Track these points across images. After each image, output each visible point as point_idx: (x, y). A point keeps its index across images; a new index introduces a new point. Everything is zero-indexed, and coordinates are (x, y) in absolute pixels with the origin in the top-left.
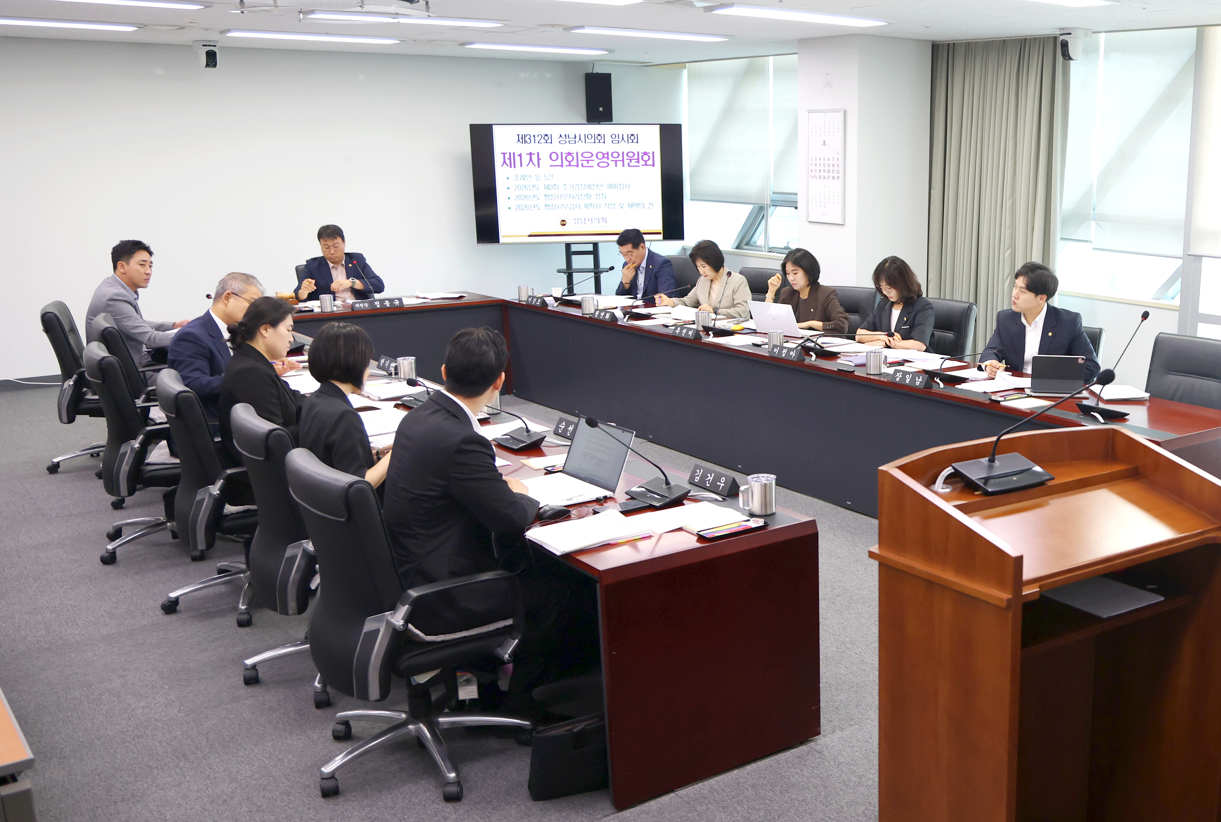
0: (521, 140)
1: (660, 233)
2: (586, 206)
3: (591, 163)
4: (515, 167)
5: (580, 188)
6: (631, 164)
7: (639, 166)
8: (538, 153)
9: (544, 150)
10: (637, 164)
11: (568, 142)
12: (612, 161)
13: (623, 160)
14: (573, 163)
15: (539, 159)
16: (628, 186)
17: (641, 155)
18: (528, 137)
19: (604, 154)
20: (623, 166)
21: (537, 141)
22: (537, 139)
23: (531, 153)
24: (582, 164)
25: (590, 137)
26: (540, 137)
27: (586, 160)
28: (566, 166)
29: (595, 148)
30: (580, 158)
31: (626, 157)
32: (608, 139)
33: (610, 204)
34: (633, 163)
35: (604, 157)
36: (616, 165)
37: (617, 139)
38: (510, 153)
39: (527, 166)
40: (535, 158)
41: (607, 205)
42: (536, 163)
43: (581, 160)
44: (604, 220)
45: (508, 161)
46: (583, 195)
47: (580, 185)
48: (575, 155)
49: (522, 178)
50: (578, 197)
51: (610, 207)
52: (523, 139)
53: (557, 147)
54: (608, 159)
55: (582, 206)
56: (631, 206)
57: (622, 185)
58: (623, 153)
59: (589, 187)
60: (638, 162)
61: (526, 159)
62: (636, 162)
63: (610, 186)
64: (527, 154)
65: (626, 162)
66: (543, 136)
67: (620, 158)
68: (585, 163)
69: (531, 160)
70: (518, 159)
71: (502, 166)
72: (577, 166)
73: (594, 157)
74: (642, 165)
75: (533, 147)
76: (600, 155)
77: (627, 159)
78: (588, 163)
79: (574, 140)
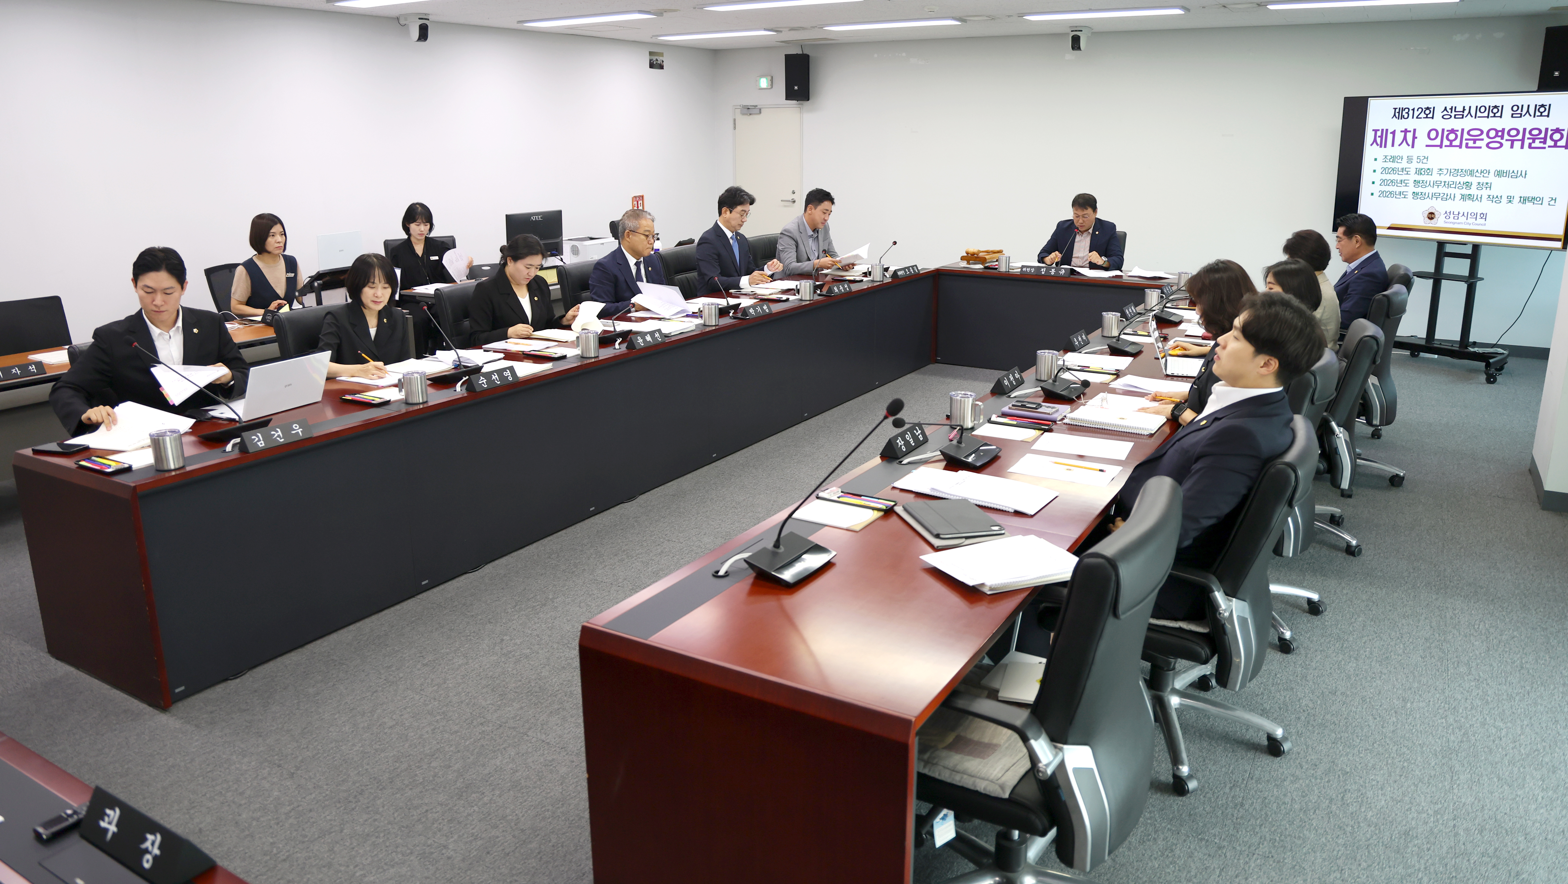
0: (1397, 115)
1: (1559, 240)
2: (1463, 197)
3: (1478, 144)
4: (1385, 147)
5: (1459, 174)
6: (1533, 145)
7: (1544, 148)
8: (1415, 130)
9: (1422, 126)
10: (1542, 145)
11: (1453, 116)
12: (1507, 140)
13: (1523, 140)
14: (1457, 142)
15: (1414, 138)
16: (1523, 174)
17: (1550, 133)
18: (1407, 110)
19: (1497, 131)
20: (1522, 147)
21: (1415, 116)
22: (1416, 113)
23: (1406, 129)
24: (1467, 144)
25: (1483, 109)
26: (1420, 110)
27: (1472, 139)
28: (1446, 146)
29: (1486, 124)
30: (1466, 136)
31: (1527, 135)
32: (1507, 112)
33: (1495, 196)
34: (1537, 144)
35: (1497, 136)
36: (1512, 147)
37: (1519, 111)
38: (1383, 130)
39: (1399, 145)
40: (1410, 136)
41: (1491, 197)
42: (1410, 142)
43: (1466, 140)
44: (1484, 216)
45: (1378, 140)
46: (1462, 183)
47: (1460, 171)
48: (1459, 134)
49: (1391, 160)
50: (1454, 186)
51: (1494, 200)
52: (1400, 114)
53: (1439, 123)
54: (1502, 138)
55: (1458, 197)
56: (1524, 200)
57: (1516, 172)
58: (1525, 130)
59: (1471, 173)
60: (1545, 143)
61: (1399, 137)
62: (1540, 142)
63: (1500, 174)
64: (1402, 131)
65: (1527, 142)
66: (1424, 110)
67: (1520, 137)
68: (1471, 144)
69: (1405, 138)
70: (1390, 136)
71: (1371, 145)
72: (1460, 146)
73: (1484, 136)
74: (1549, 147)
75: (1409, 123)
76: (1492, 134)
77: (1528, 138)
78: (1475, 143)
79: (1461, 114)
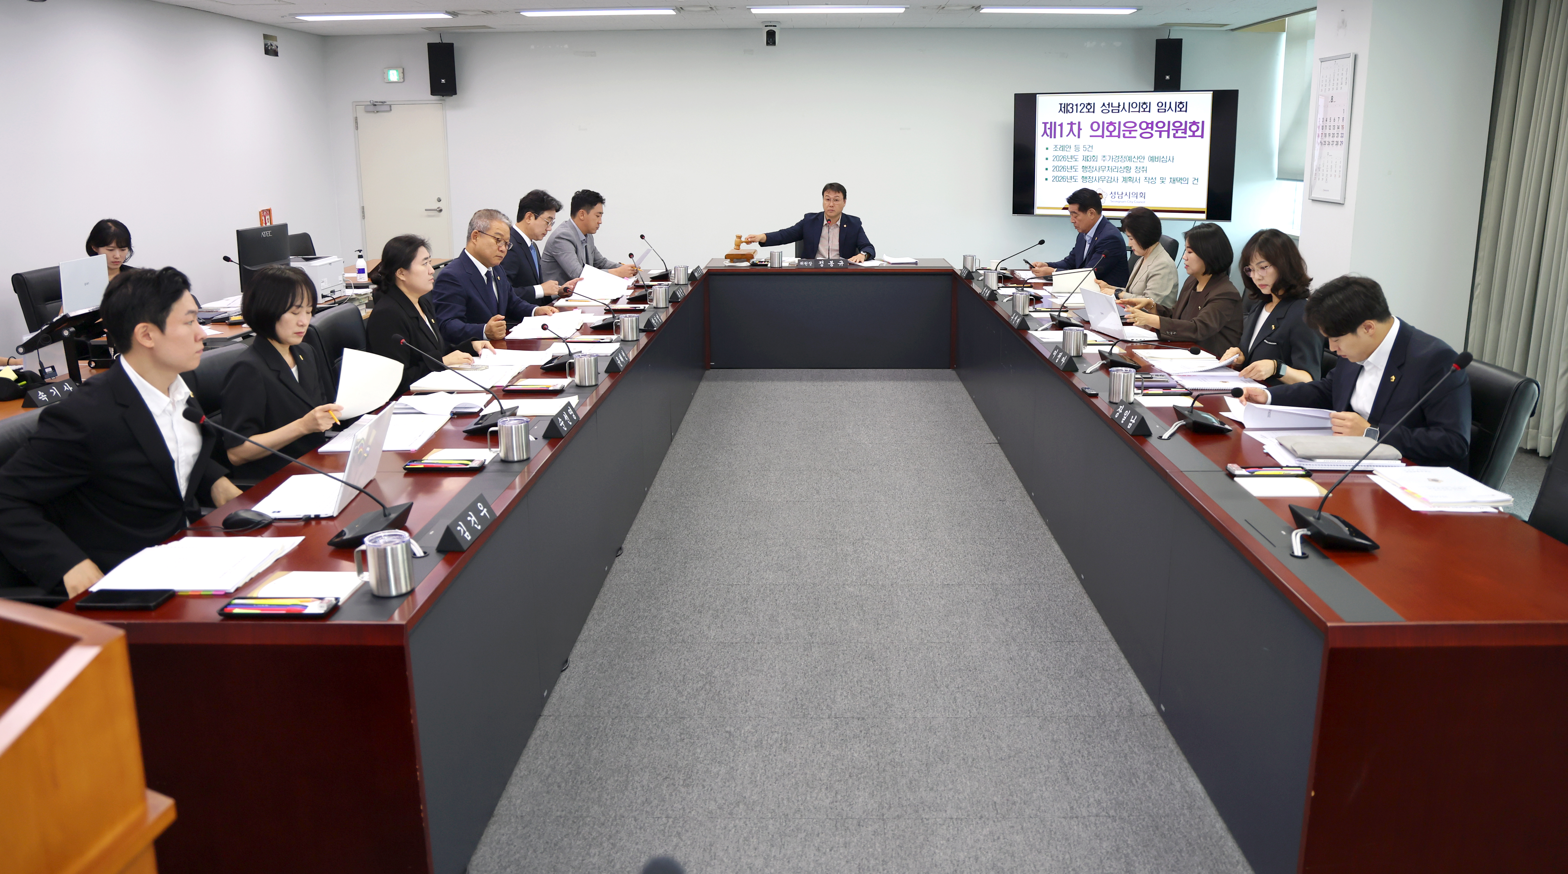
0: (1063, 109)
1: (1203, 212)
2: (1125, 179)
3: (1133, 134)
4: (1055, 137)
5: (1120, 160)
6: (1177, 135)
7: (1186, 137)
8: (1079, 123)
9: (1086, 119)
10: (1183, 135)
11: (1111, 111)
12: (1156, 131)
13: (1168, 131)
14: (1116, 133)
15: (1079, 129)
16: (1171, 159)
17: (1188, 125)
18: (1071, 106)
19: (1148, 124)
20: (1168, 137)
21: (1079, 111)
22: (1080, 108)
23: (1072, 122)
24: (1124, 134)
25: (1134, 105)
26: (1082, 105)
27: (1128, 130)
28: (1107, 136)
29: (1138, 117)
30: (1123, 128)
31: (1172, 127)
32: (1154, 108)
33: (1151, 178)
34: (1180, 134)
35: (1147, 127)
36: (1160, 136)
37: (1163, 107)
38: (1051, 123)
39: (1067, 136)
40: (1075, 128)
41: (1147, 179)
42: (1076, 133)
43: (1123, 131)
44: (1143, 195)
45: (1048, 131)
46: (1123, 168)
47: (1120, 157)
48: (1117, 126)
49: (1061, 149)
50: (1116, 170)
51: (1150, 181)
52: (1065, 108)
53: (1099, 116)
54: (1152, 130)
55: (1121, 179)
56: (1174, 180)
57: (1165, 157)
58: (1169, 122)
59: (1130, 159)
60: (1185, 133)
61: (1066, 129)
62: (1182, 133)
63: (1153, 159)
64: (1068, 124)
65: (1172, 132)
66: (1086, 105)
67: (1166, 128)
68: (1127, 134)
69: (1071, 130)
70: (1058, 128)
71: (1042, 136)
72: (1119, 136)
73: (1137, 128)
74: (1189, 136)
75: (1074, 117)
76: (1144, 126)
77: (1173, 130)
78: (1130, 133)
79: (1118, 109)
